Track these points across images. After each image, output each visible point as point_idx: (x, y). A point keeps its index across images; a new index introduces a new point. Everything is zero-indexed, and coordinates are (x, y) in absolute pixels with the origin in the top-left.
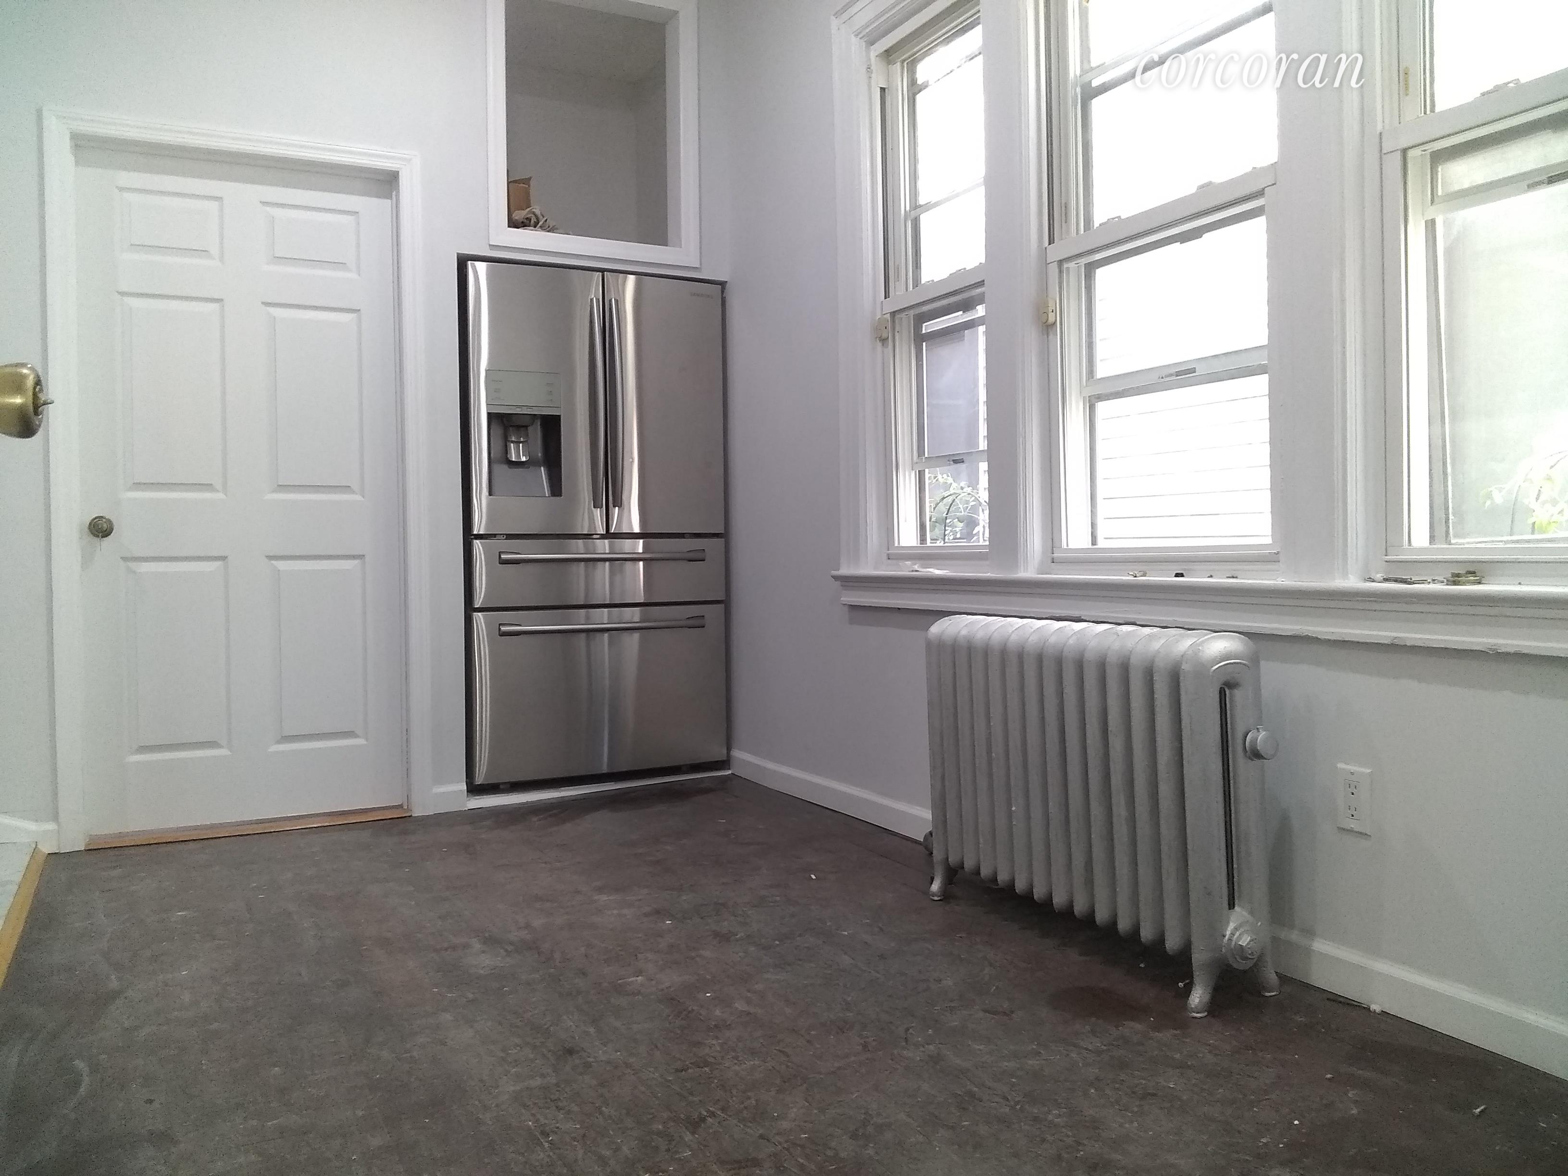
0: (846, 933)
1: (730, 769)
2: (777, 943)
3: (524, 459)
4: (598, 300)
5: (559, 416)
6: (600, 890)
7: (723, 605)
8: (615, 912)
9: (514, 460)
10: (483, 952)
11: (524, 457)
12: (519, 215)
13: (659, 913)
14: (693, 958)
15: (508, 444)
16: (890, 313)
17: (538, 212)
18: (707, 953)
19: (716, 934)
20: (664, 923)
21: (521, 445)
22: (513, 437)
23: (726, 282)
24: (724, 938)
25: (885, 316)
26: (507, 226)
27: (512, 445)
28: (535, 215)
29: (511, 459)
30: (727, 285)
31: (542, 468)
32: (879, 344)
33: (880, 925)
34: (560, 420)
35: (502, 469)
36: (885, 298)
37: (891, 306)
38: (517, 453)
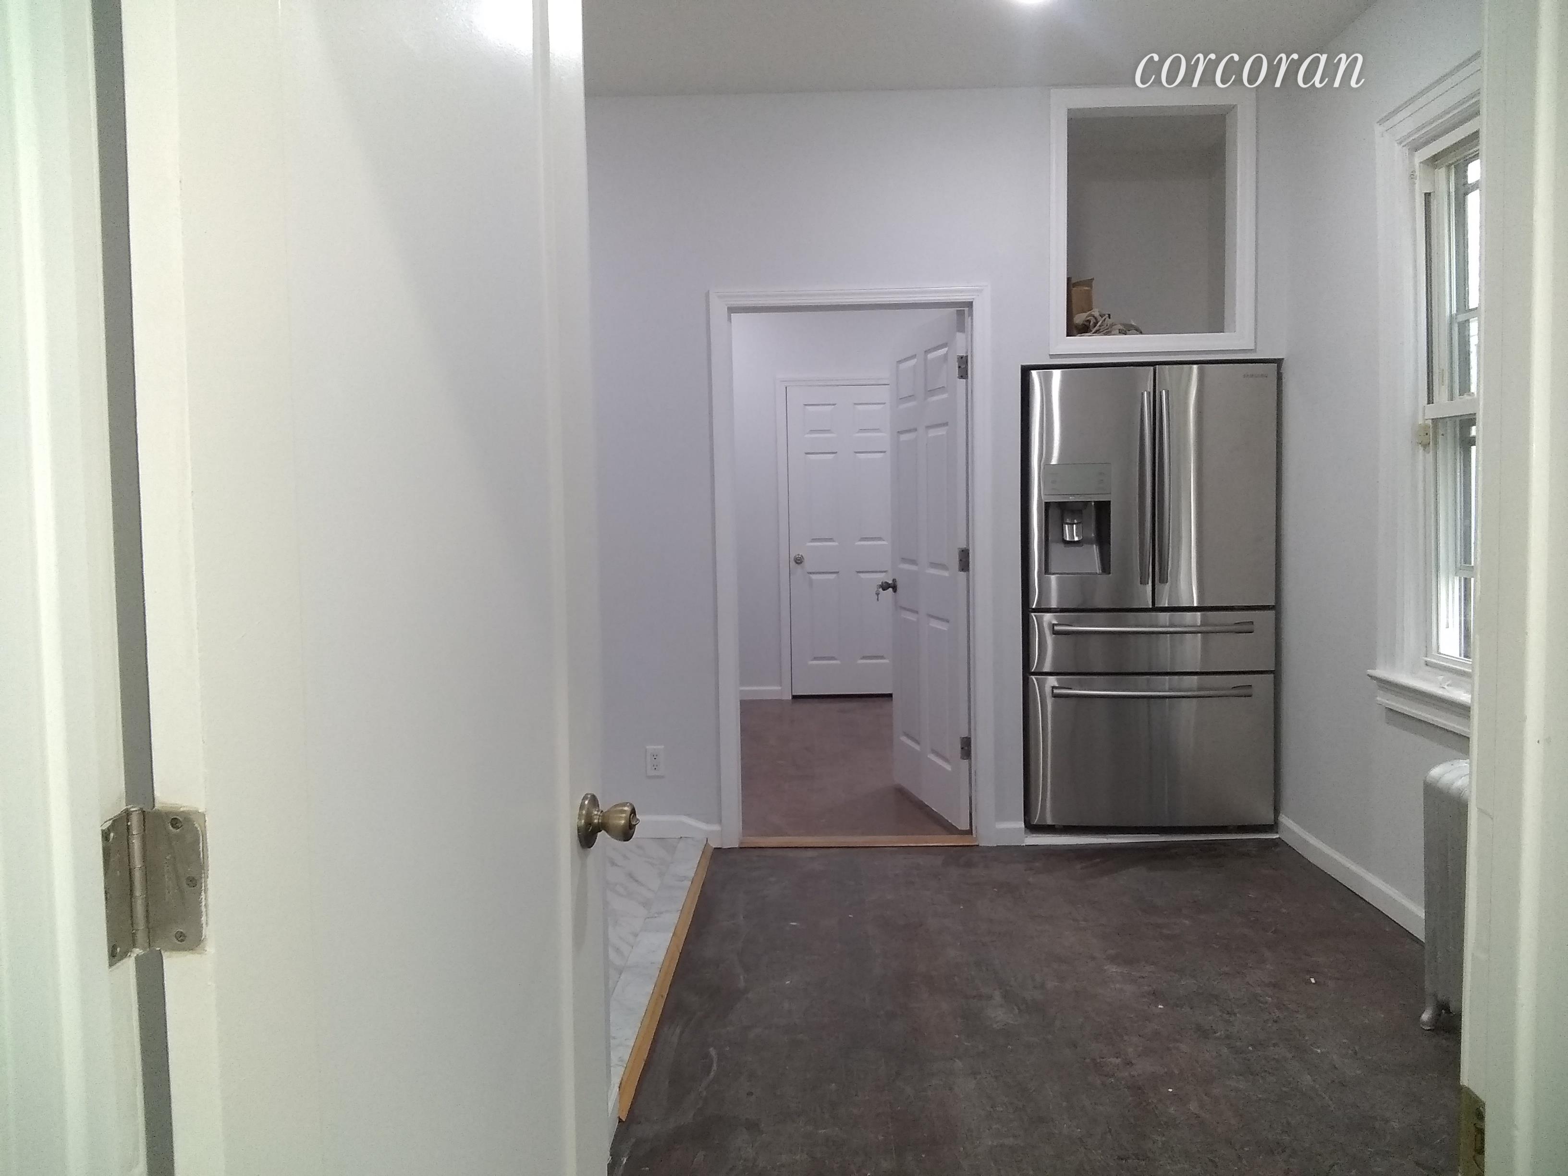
0: (1319, 1051)
1: (1277, 833)
2: (1250, 1048)
3: (1076, 539)
4: (1149, 394)
5: (1110, 502)
6: (1113, 959)
7: (1272, 675)
8: (1118, 986)
9: (1068, 539)
10: (1001, 1006)
11: (1077, 538)
12: (1079, 319)
13: (1156, 995)
14: (1169, 1049)
15: (1064, 525)
16: (1432, 419)
17: (1097, 314)
18: (1184, 1047)
19: (1199, 1028)
20: (1157, 1007)
21: (1075, 526)
22: (1068, 520)
23: (1283, 359)
24: (1204, 1033)
25: (1426, 422)
26: (1066, 336)
27: (1067, 526)
28: (1094, 316)
29: (1065, 539)
30: (1284, 362)
31: (1095, 546)
32: (1421, 448)
33: (1357, 1048)
34: (1110, 504)
35: (1056, 549)
36: (1429, 403)
37: (1433, 412)
38: (1071, 533)
